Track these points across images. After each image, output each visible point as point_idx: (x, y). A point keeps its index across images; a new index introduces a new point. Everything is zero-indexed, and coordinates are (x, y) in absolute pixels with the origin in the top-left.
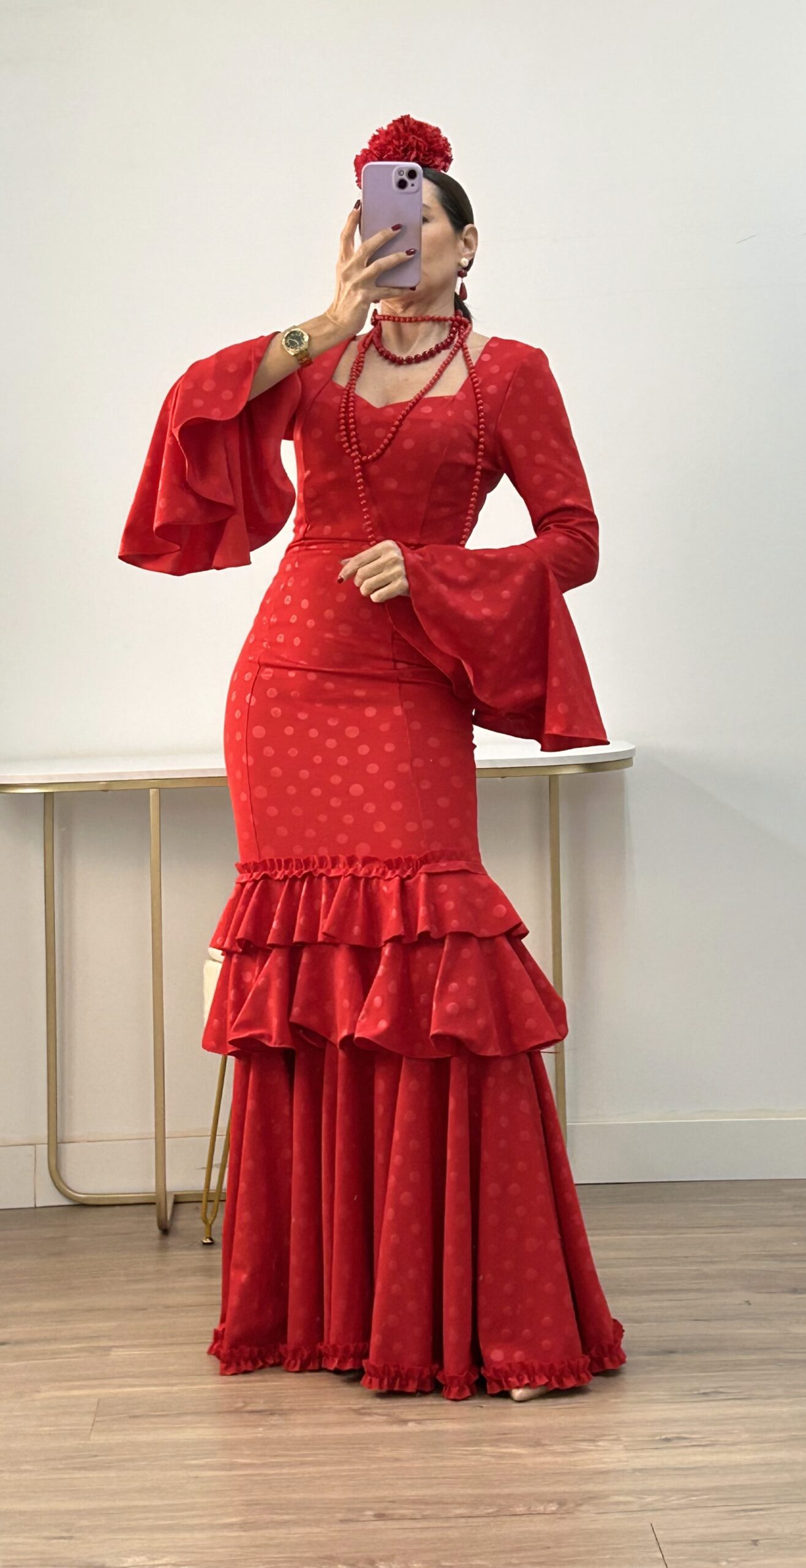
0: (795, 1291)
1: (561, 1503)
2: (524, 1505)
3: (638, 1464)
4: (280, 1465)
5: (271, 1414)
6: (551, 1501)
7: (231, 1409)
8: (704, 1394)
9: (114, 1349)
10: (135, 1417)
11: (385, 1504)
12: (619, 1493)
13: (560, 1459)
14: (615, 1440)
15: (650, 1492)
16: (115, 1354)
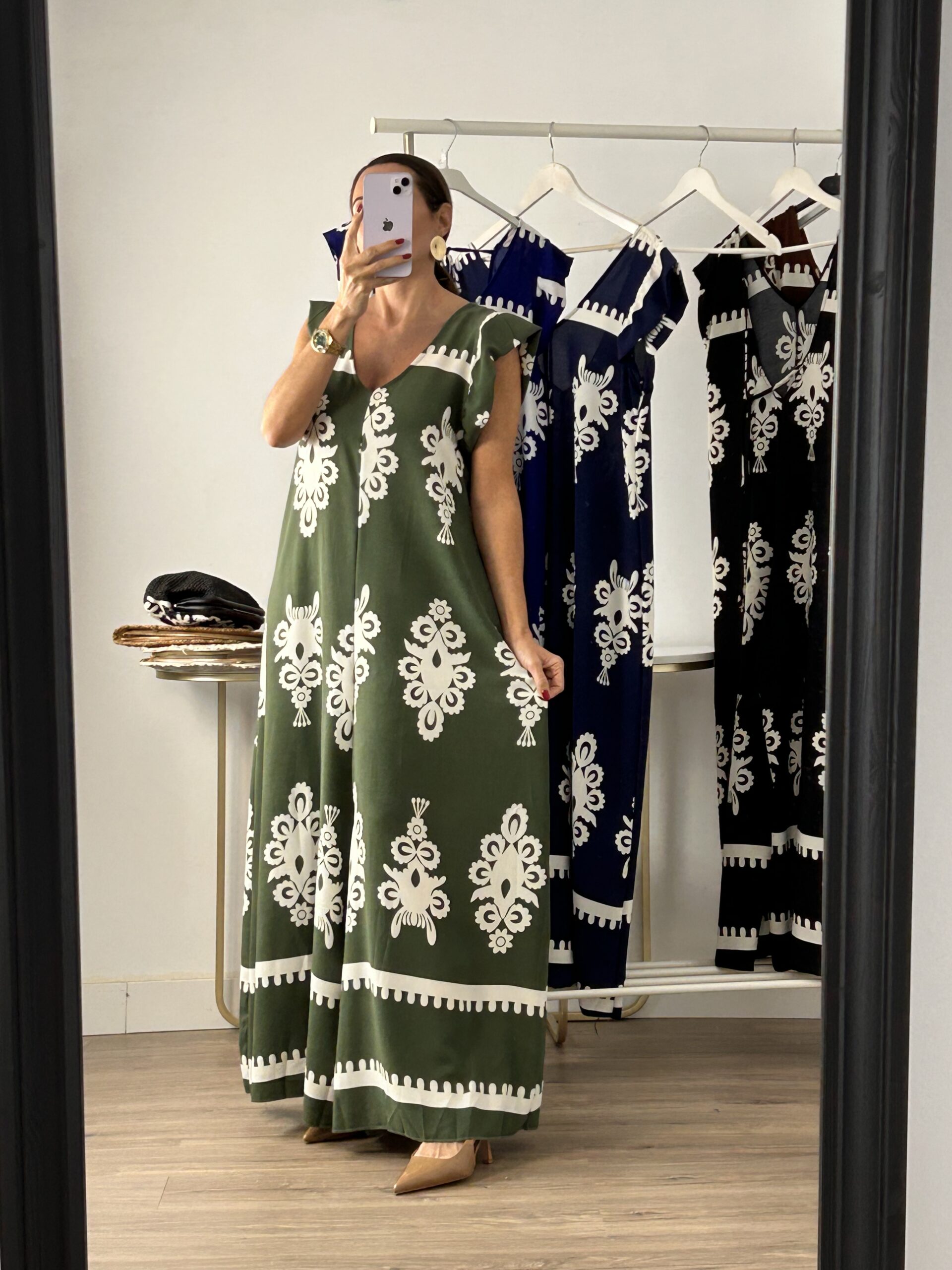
0: (757, 1102)
1: (547, 1262)
2: (515, 1264)
3: (615, 1232)
4: (316, 1230)
5: (311, 1191)
6: (540, 1261)
7: (279, 1187)
8: (674, 1179)
9: (183, 1141)
10: (198, 1192)
11: (398, 1262)
12: (594, 1254)
13: (546, 1228)
14: (596, 1214)
15: (622, 1254)
16: (184, 1144)
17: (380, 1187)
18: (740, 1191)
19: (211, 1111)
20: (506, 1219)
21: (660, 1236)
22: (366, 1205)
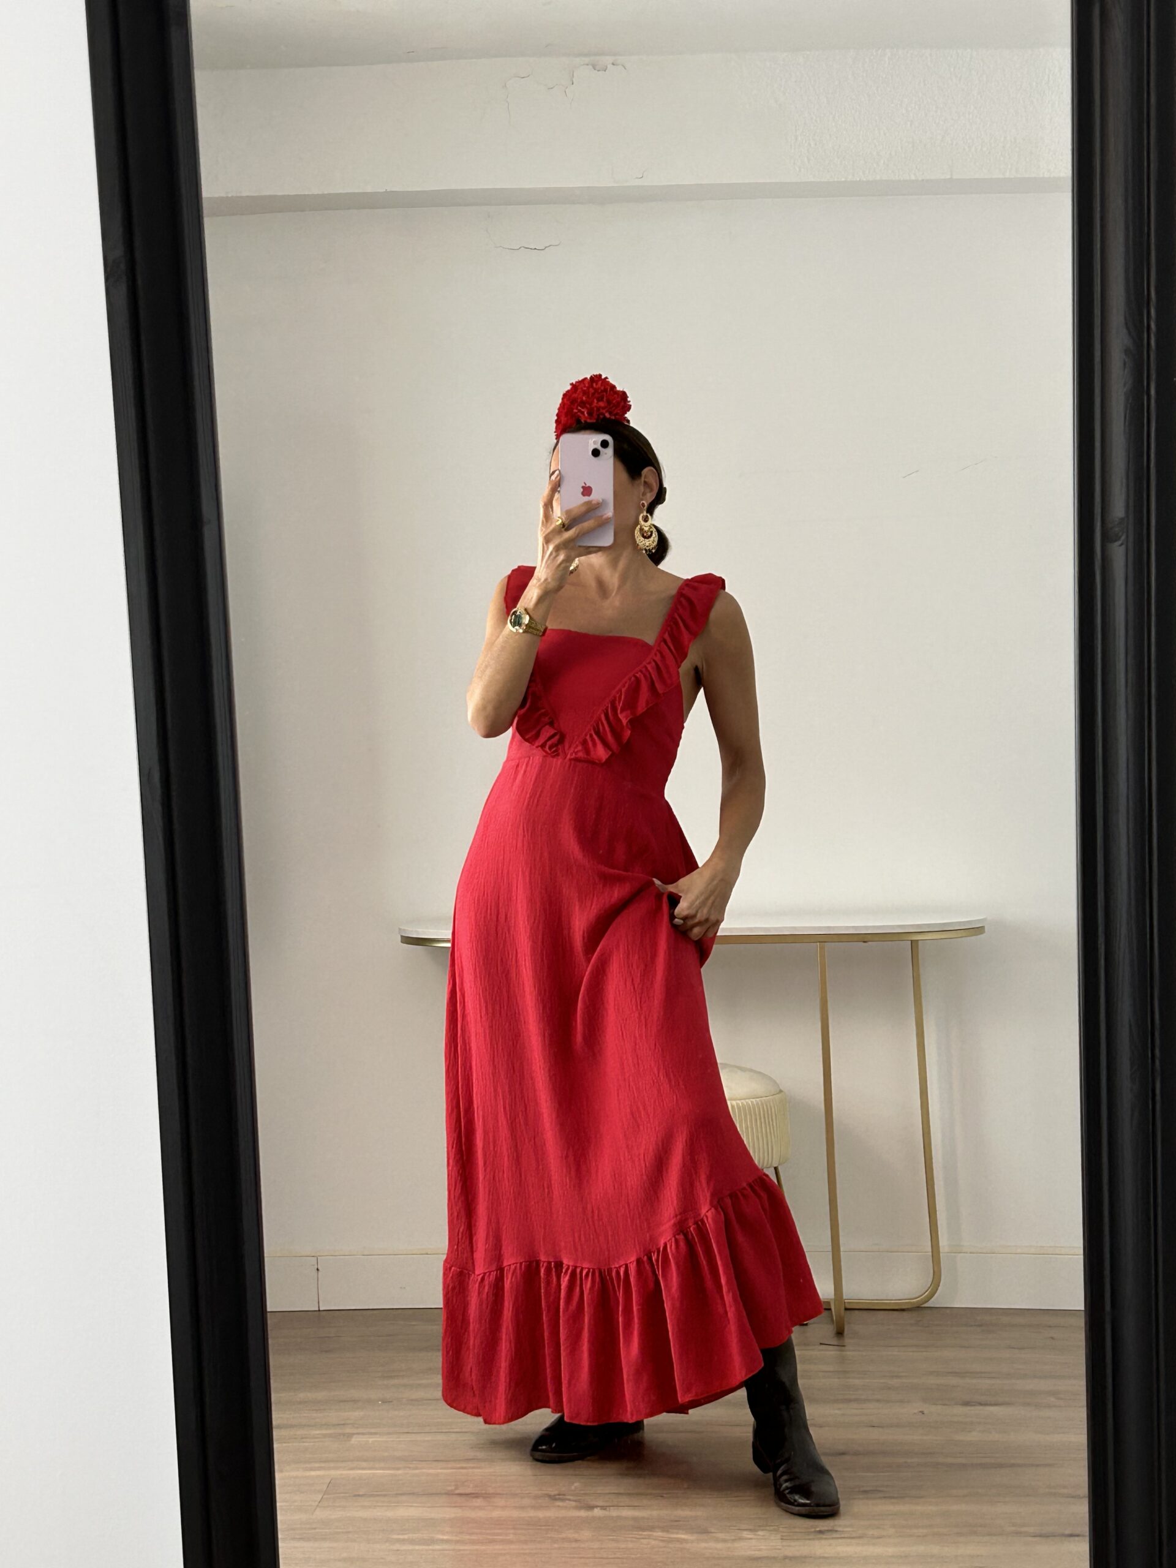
0: (966, 1404)
8: (865, 1492)
9: (355, 1436)
10: (359, 1495)
14: (772, 1530)
16: (355, 1440)
18: (934, 1508)
19: (391, 1402)
20: (677, 1533)
22: (532, 1513)
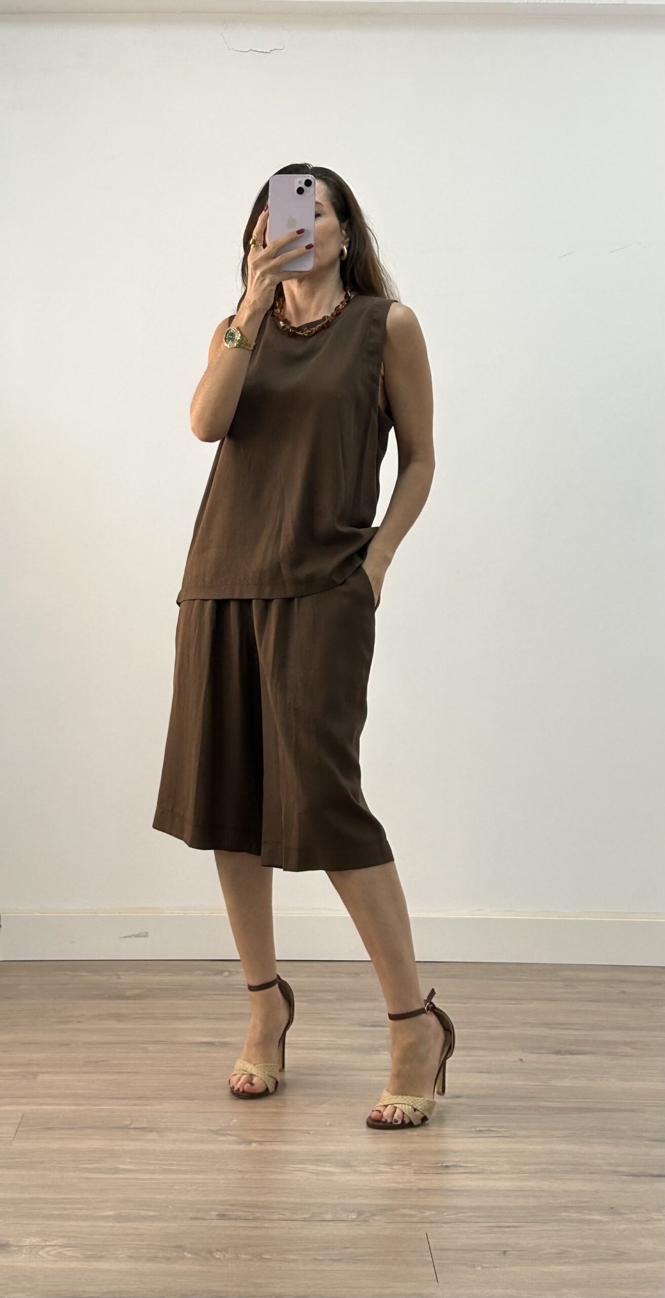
0: (558, 1052)
2: (333, 1214)
3: (423, 1185)
4: (153, 1172)
5: (151, 1131)
6: (353, 1211)
7: (122, 1126)
9: (40, 1075)
10: (49, 1129)
11: (226, 1207)
12: (405, 1207)
13: (362, 1178)
14: (408, 1165)
15: (430, 1208)
16: (40, 1079)
17: (214, 1128)
18: (540, 1147)
19: (68, 1044)
20: (325, 1167)
21: (466, 1191)
22: (200, 1147)
